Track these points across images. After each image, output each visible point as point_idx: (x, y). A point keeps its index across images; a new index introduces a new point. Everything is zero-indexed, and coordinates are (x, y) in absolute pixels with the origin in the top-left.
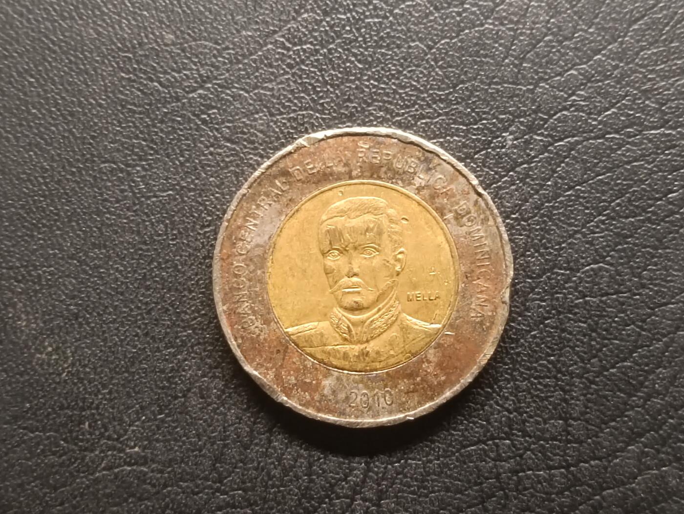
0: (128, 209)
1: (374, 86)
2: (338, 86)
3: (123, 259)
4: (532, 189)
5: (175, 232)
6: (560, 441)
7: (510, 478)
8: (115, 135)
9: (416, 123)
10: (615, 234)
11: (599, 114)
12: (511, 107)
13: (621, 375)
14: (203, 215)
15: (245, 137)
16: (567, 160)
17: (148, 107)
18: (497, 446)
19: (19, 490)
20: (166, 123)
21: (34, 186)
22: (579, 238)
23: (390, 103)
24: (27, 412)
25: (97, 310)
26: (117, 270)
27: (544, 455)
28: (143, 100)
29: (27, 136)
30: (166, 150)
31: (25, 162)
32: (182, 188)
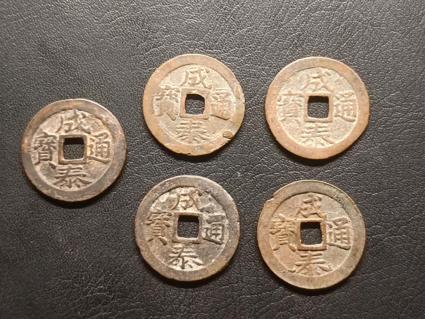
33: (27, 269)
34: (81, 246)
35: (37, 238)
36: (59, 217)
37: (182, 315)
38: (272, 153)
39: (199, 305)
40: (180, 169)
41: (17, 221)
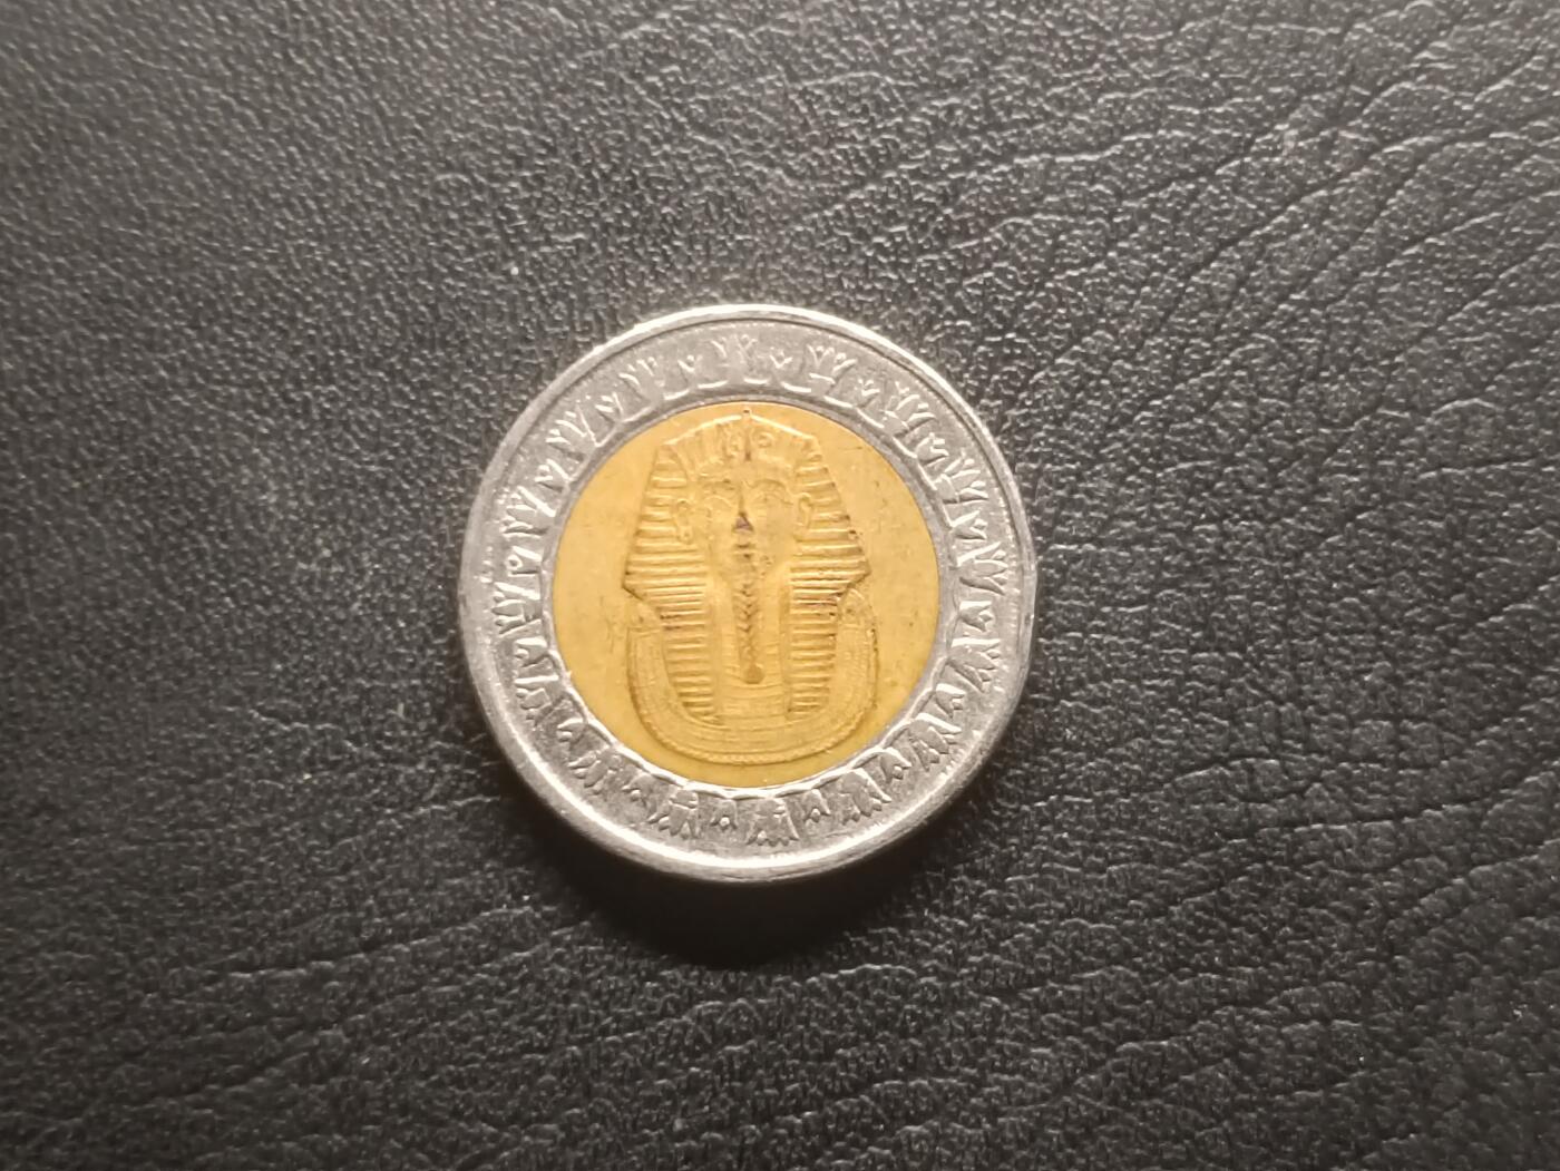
0: (492, 268)
1: (1009, 23)
2: (933, 20)
3: (481, 371)
4: (1335, 242)
5: (589, 318)
6: (1382, 762)
7: (1276, 838)
8: (468, 115)
9: (1094, 101)
10: (1505, 336)
11: (1478, 88)
12: (1294, 69)
13: (1515, 631)
14: (647, 284)
15: (738, 122)
16: (1409, 182)
17: (536, 59)
18: (1250, 769)
19: (256, 840)
20: (573, 91)
21: (297, 215)
22: (1430, 346)
23: (1042, 58)
24: (276, 681)
25: (427, 475)
26: (468, 392)
27: (1348, 790)
28: (527, 42)
29: (285, 114)
30: (574, 146)
31: (281, 168)
32: (606, 227)
33: (81, 655)
34: (387, 534)
35: (139, 486)
36: (261, 366)
37: (959, 930)
38: (1475, 22)
39: (1059, 873)
40: (950, 109)
41: (27, 389)
